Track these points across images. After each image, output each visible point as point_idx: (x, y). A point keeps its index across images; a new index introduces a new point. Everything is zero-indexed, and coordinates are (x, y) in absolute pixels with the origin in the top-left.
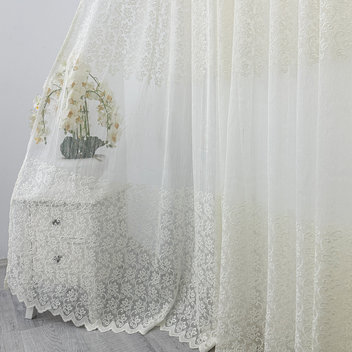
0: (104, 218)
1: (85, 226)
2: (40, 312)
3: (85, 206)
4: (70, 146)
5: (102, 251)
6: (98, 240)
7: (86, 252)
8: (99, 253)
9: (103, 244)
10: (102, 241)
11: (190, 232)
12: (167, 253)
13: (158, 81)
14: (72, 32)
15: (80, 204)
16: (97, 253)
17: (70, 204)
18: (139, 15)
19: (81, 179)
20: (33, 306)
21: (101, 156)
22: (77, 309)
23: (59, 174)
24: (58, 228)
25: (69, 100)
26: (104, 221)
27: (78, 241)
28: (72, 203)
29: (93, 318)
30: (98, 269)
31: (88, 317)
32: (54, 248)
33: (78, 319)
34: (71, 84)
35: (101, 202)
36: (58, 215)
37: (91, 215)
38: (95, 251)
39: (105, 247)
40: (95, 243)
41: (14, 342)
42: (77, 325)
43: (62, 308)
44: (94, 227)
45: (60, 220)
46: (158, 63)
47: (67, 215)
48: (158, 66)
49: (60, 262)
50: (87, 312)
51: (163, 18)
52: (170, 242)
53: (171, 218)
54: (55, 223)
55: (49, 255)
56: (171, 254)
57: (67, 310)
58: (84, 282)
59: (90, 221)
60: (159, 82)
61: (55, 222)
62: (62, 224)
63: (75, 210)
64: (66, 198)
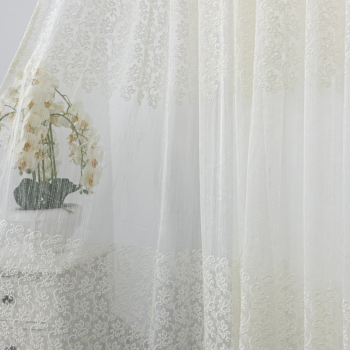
0: (75, 294)
1: (48, 305)
3: (48, 277)
4: (27, 192)
5: (73, 341)
6: (66, 324)
7: (50, 341)
8: (68, 342)
9: (74, 331)
10: (73, 325)
11: (197, 312)
12: (164, 343)
13: (152, 100)
14: (31, 31)
15: (41, 273)
16: (65, 343)
17: (27, 273)
18: (125, 7)
19: (42, 238)
21: (71, 205)
23: (12, 231)
24: (10, 307)
25: (25, 126)
26: (75, 298)
27: (38, 326)
28: (30, 273)
32: (5, 336)
34: (28, 103)
35: (71, 271)
36: (10, 289)
37: (57, 289)
38: (63, 340)
39: (77, 335)
40: (62, 329)
44: (61, 307)
45: (13, 297)
46: (153, 75)
47: (22, 289)
48: (153, 80)
51: (160, 12)
52: (168, 326)
53: (170, 294)
54: (6, 301)
56: (170, 344)
59: (55, 298)
60: (155, 101)
62: (15, 302)
63: (34, 282)
64: (21, 265)
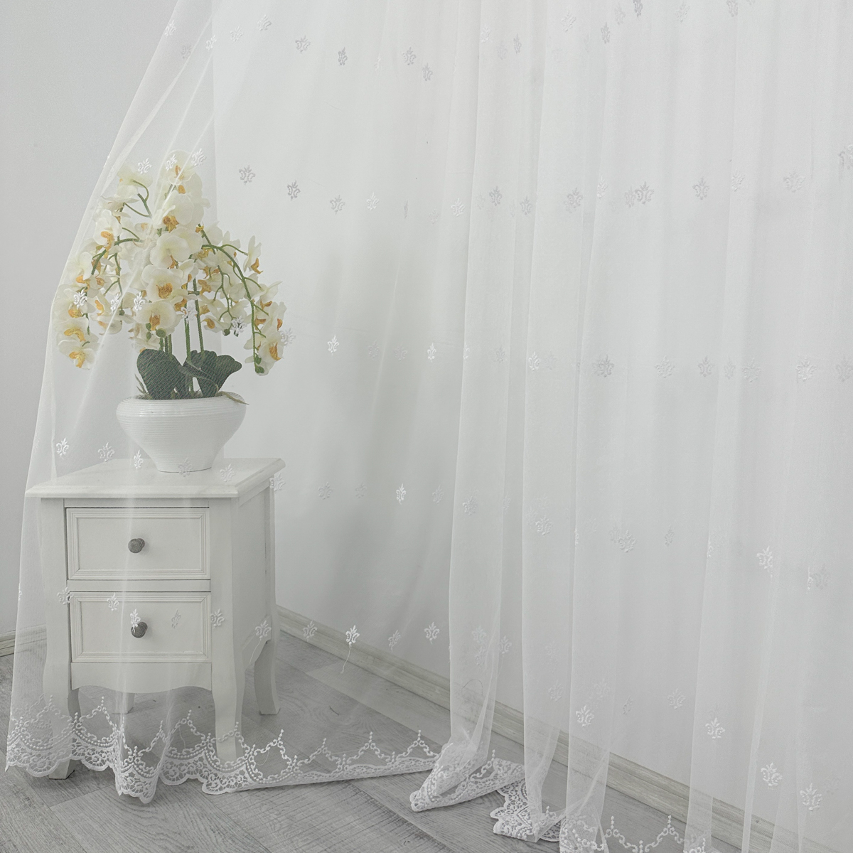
41: (46, 832)
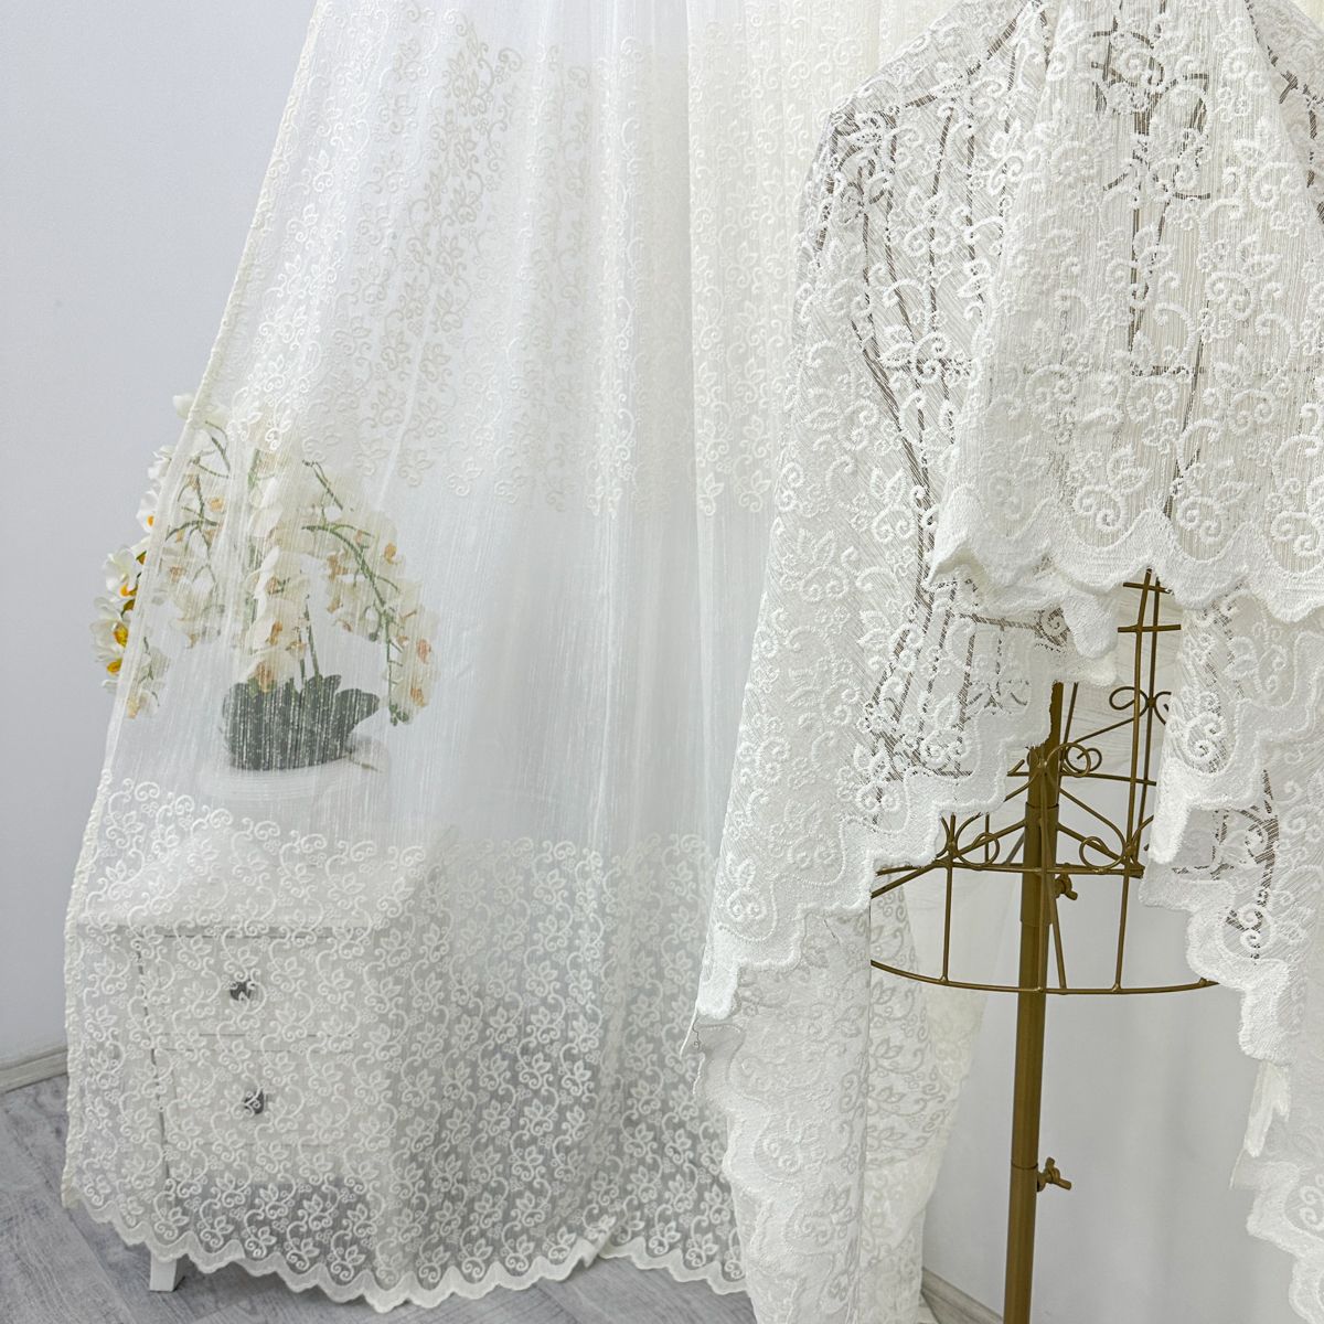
0: (414, 969)
1: (350, 1000)
2: (207, 1268)
3: (349, 937)
5: (413, 1070)
7: (358, 1077)
9: (413, 1048)
10: (410, 1038)
15: (328, 929)
16: (395, 1078)
17: (292, 931)
19: (329, 852)
20: (179, 1255)
22: (335, 1252)
23: (246, 836)
24: (251, 1009)
27: (327, 1046)
28: (300, 930)
29: (389, 1273)
30: (401, 1126)
31: (373, 1270)
32: (243, 1072)
33: (339, 1282)
35: (402, 920)
36: (250, 968)
37: (371, 964)
38: (389, 1072)
39: (421, 1056)
40: (386, 1048)
42: (337, 1299)
43: (284, 1253)
44: (382, 1001)
45: (259, 984)
47: (282, 967)
49: (266, 1114)
50: (370, 1256)
54: (242, 995)
55: (223, 1097)
57: (300, 1258)
58: (356, 1171)
59: (367, 983)
61: (239, 990)
62: (266, 996)
63: (312, 950)
64: (277, 911)
